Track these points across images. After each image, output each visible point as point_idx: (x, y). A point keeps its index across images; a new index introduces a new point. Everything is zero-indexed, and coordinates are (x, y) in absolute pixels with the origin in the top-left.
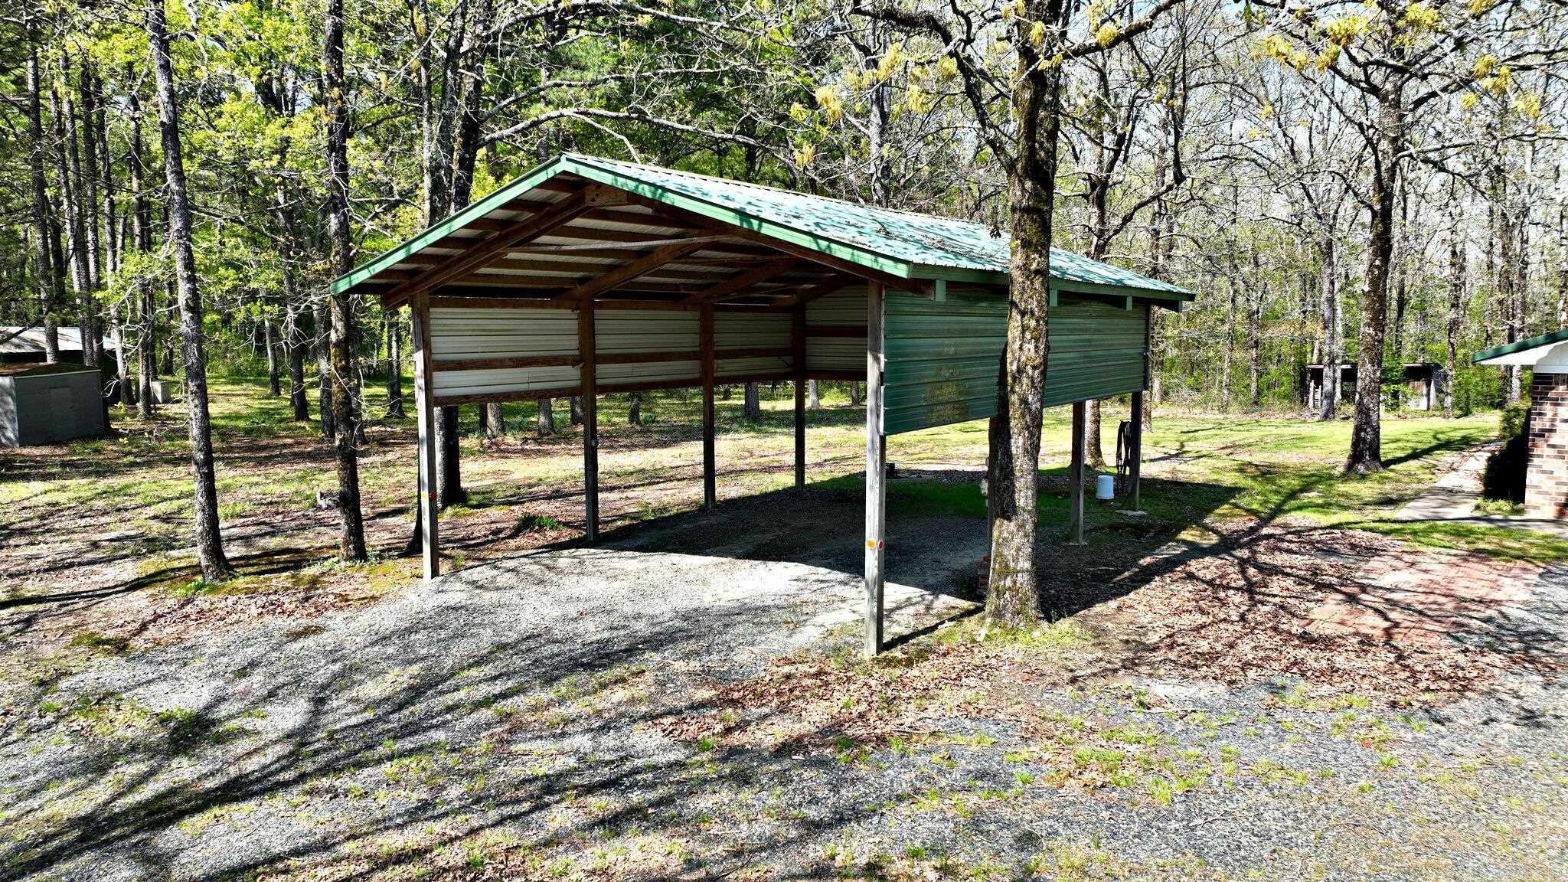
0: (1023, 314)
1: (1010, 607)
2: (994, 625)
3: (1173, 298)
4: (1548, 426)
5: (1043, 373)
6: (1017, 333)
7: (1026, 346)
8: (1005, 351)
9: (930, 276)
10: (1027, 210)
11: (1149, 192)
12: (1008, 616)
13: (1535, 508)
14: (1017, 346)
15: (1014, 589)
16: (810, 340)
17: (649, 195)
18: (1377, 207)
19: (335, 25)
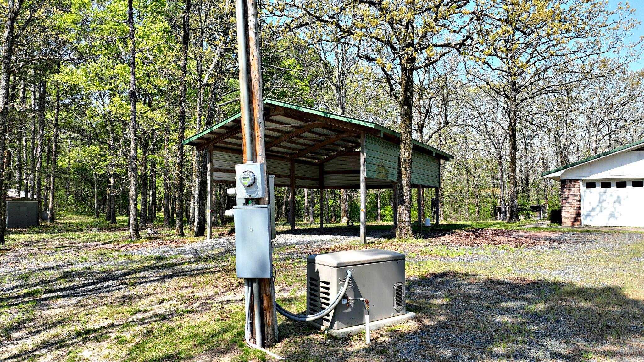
0: (405, 144)
1: (404, 232)
2: (399, 238)
3: (447, 156)
4: (566, 196)
5: (411, 161)
6: (403, 150)
7: (406, 153)
8: (400, 156)
9: (380, 129)
10: (406, 114)
11: (437, 129)
12: (403, 235)
13: (565, 223)
14: (403, 153)
15: (405, 227)
16: (325, 176)
17: (295, 108)
18: (511, 134)
19: (185, 63)
